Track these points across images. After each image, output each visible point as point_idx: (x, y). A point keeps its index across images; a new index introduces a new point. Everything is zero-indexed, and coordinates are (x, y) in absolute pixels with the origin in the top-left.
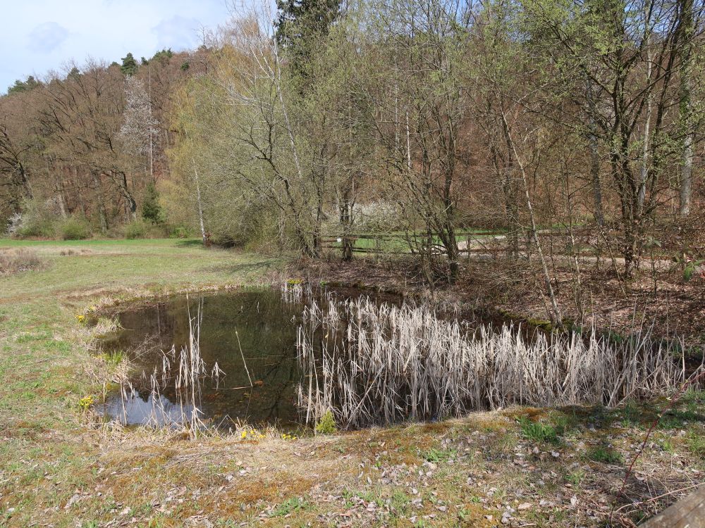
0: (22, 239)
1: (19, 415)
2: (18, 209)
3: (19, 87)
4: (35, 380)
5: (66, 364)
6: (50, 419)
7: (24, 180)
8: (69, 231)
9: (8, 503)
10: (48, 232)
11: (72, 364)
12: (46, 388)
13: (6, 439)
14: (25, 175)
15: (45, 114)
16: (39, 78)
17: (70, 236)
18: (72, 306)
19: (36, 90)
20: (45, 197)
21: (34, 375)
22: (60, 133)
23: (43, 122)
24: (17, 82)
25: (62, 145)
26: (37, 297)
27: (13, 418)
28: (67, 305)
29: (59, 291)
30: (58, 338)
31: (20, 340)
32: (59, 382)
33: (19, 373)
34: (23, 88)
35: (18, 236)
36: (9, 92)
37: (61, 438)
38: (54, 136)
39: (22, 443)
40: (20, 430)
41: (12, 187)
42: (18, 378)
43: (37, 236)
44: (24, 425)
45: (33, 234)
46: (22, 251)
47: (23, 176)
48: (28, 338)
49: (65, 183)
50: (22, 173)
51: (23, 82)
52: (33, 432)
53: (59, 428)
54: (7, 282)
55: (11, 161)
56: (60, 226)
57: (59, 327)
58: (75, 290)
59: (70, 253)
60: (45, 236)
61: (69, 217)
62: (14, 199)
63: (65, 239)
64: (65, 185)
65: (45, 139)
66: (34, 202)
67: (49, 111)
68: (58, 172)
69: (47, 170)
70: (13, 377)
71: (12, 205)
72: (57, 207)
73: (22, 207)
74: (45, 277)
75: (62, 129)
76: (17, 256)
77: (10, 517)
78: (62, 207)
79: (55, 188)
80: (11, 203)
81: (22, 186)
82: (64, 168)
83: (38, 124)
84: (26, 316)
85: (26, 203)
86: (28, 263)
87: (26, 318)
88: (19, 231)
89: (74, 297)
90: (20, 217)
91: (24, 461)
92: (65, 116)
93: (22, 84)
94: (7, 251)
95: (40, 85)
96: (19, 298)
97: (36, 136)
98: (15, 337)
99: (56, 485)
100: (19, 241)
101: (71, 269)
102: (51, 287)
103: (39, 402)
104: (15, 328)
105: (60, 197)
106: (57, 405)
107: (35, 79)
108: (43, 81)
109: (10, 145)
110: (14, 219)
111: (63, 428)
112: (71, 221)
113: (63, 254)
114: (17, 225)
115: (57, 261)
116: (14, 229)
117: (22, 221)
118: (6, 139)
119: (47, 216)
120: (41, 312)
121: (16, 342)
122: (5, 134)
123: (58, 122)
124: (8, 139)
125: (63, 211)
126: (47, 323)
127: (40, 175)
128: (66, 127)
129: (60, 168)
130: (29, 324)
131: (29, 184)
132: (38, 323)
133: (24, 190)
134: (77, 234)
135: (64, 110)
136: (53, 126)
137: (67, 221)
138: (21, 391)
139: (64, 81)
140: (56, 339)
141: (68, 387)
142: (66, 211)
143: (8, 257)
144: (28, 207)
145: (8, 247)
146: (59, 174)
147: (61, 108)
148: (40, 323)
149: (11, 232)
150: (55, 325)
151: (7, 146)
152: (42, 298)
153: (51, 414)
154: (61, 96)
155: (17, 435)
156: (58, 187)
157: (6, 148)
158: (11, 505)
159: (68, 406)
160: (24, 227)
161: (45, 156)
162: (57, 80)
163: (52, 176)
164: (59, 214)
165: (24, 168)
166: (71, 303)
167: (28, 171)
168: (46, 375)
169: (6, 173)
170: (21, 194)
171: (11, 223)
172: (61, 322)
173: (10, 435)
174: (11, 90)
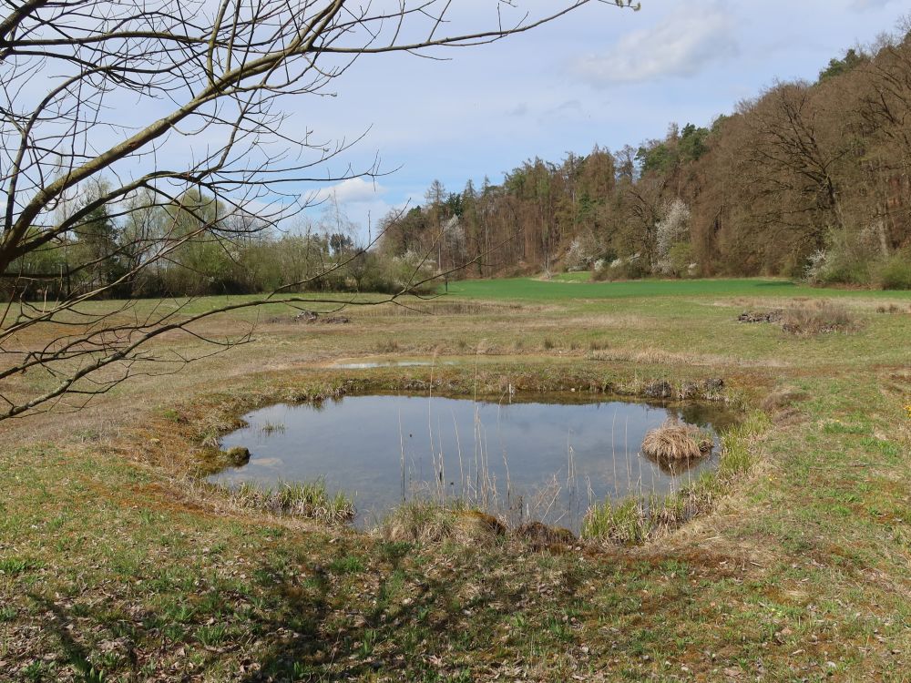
0: (824, 287)
1: (830, 535)
2: (821, 245)
3: (835, 69)
4: (850, 490)
5: (892, 476)
6: (872, 553)
7: (833, 202)
8: (891, 276)
9: (826, 653)
10: (860, 277)
11: (903, 479)
12: (866, 506)
13: (815, 563)
14: (834, 195)
15: (869, 101)
16: (864, 50)
17: (893, 284)
18: (899, 391)
19: (857, 68)
20: (859, 226)
21: (847, 483)
22: (888, 127)
23: (865, 114)
24: (832, 62)
25: (891, 146)
26: (848, 371)
27: (822, 537)
28: (891, 389)
29: (878, 366)
30: (880, 436)
31: (827, 430)
32: (885, 502)
33: (828, 476)
34: (840, 69)
35: (819, 282)
36: (820, 79)
37: (889, 586)
38: (879, 132)
39: (836, 575)
40: (833, 556)
41: (816, 213)
42: (827, 483)
43: (844, 282)
44: (837, 551)
45: (840, 280)
46: (824, 303)
47: (831, 197)
48: (838, 429)
49: (890, 202)
50: (831, 193)
51: (840, 60)
52: (852, 564)
53: (885, 569)
54: (805, 347)
55: (817, 176)
56: (878, 269)
57: (881, 419)
58: (903, 367)
59: (893, 309)
60: (855, 283)
61: (892, 255)
62: (817, 229)
63: (885, 289)
64: (889, 206)
65: (866, 140)
66: (844, 233)
67: (874, 96)
68: (881, 187)
69: (865, 184)
70: (819, 479)
71: (813, 239)
72: (875, 239)
73: (827, 241)
74: (855, 343)
75: (893, 120)
76: (819, 311)
77: (830, 674)
78: (883, 240)
79: (874, 211)
80: (813, 235)
81: (829, 211)
82: (890, 180)
83: (856, 119)
84: (834, 396)
85: (834, 236)
86: (834, 321)
87: (834, 400)
88: (821, 275)
89: (902, 377)
90: (823, 256)
91: (840, 602)
92: (898, 102)
93: (838, 63)
94: (805, 302)
95: (864, 59)
96: (823, 371)
97: (852, 136)
98: (821, 424)
99: (893, 653)
100: (821, 289)
101: (895, 334)
102: (866, 359)
103: (856, 523)
104: (820, 411)
105: (880, 224)
106: (879, 535)
107: (857, 53)
108: (868, 53)
109: (817, 153)
110: (815, 259)
111: (891, 571)
112: (895, 260)
113: (882, 310)
114: (818, 267)
115: (873, 320)
116: (814, 272)
117: (826, 261)
118: (812, 146)
119: (860, 253)
120: (854, 394)
121: (822, 432)
122: (812, 139)
123: (887, 111)
124: (815, 146)
125: (884, 246)
126: (863, 411)
127: (855, 192)
128: (899, 116)
129: (884, 180)
130: (838, 409)
131: (839, 207)
132: (851, 409)
133: (831, 216)
134: (904, 280)
135: (897, 92)
136: (878, 117)
137: (889, 261)
138: (830, 502)
139: (901, 45)
140: (878, 436)
141: (897, 512)
142: (888, 246)
143: (807, 312)
144: (835, 240)
145: (806, 297)
146: (882, 190)
147: (893, 88)
148: (853, 410)
149: (810, 276)
150: (875, 416)
151: (814, 156)
152: (854, 373)
153: (874, 546)
154: (894, 70)
155: (829, 562)
156: (880, 209)
157: (812, 158)
158: (831, 658)
159: (897, 541)
160: (827, 270)
161: (863, 165)
162: (890, 48)
163: (872, 193)
164: (877, 251)
165: (834, 184)
166: (897, 385)
167: (838, 189)
168: (864, 487)
169: (810, 193)
170: (827, 223)
171: (810, 264)
172: (883, 412)
173: (820, 560)
174: (823, 76)
